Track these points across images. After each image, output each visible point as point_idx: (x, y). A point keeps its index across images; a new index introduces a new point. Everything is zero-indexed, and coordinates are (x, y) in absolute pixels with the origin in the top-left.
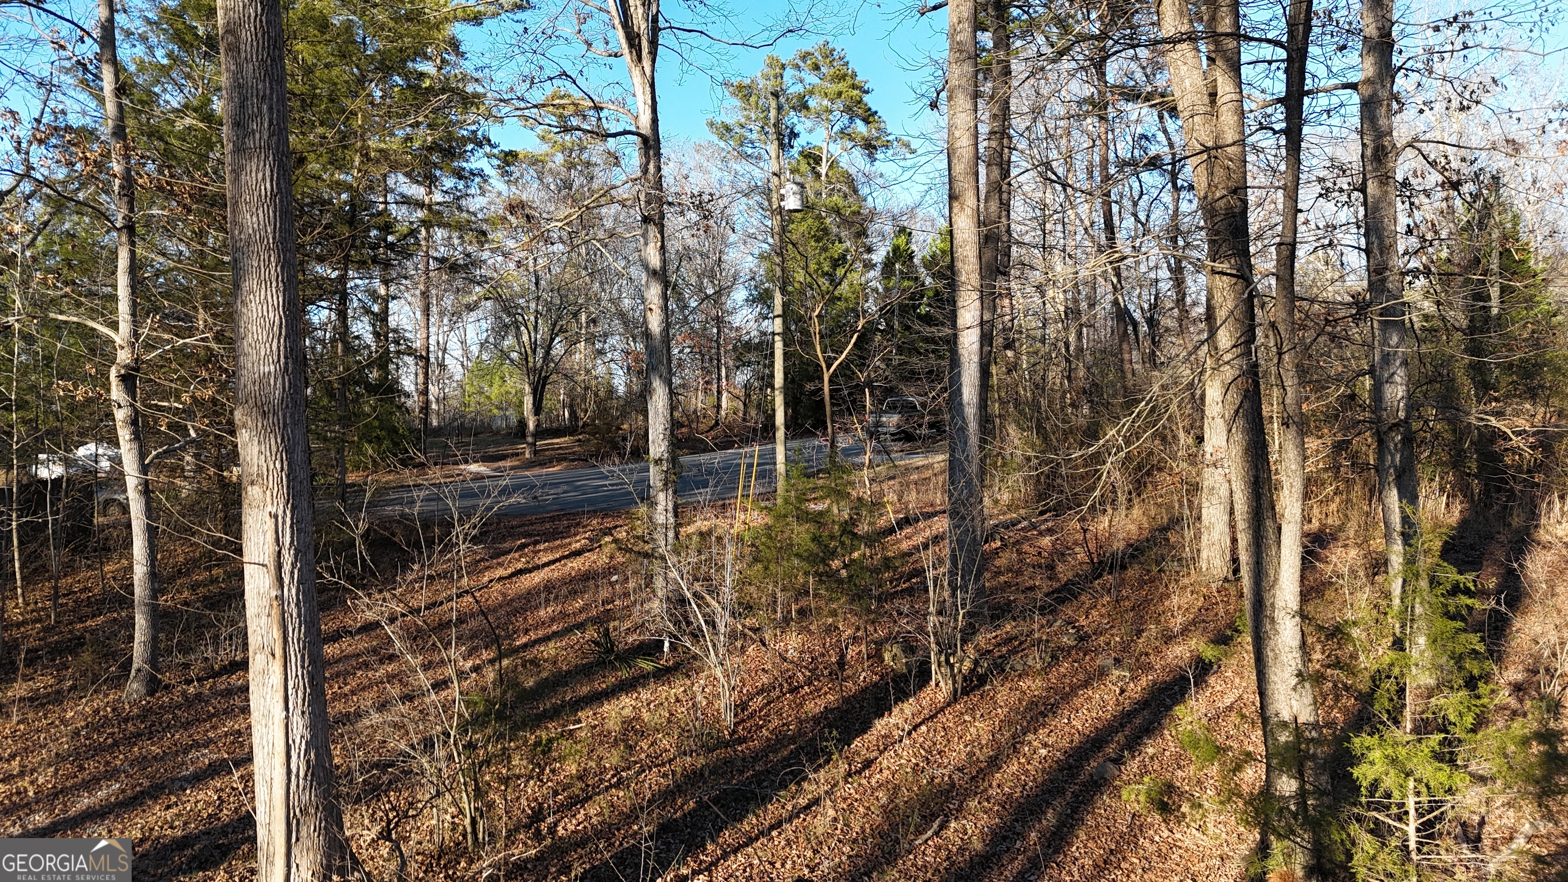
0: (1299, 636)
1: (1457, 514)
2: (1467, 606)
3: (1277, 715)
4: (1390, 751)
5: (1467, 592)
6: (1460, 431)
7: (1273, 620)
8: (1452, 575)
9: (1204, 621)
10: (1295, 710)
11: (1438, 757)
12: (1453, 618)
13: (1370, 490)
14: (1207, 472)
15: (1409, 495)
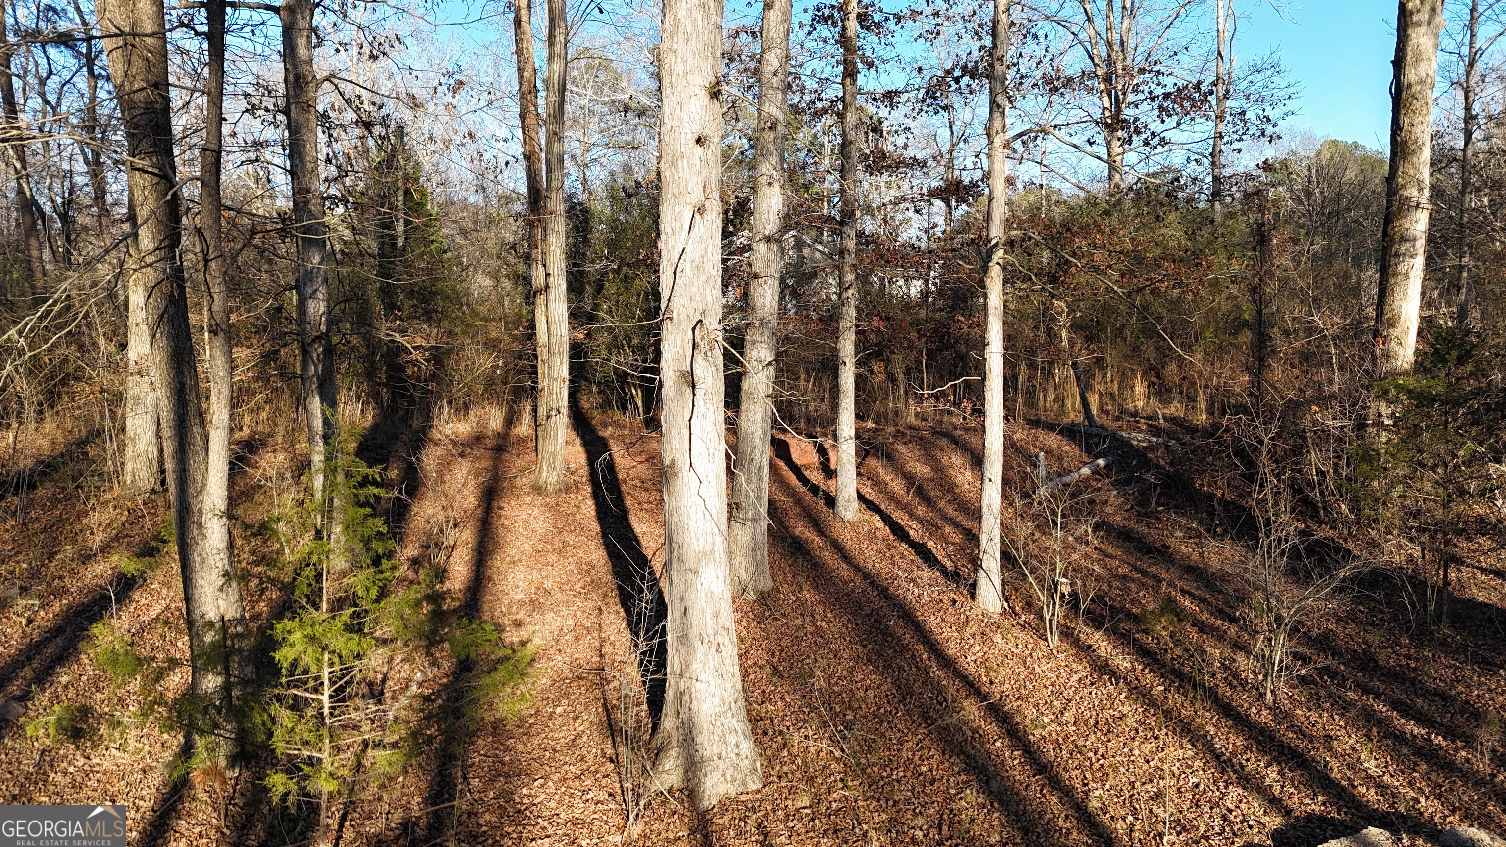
0: (226, 538)
1: (370, 418)
2: (374, 495)
3: (202, 616)
4: (309, 631)
5: (376, 484)
6: (372, 345)
7: (200, 525)
8: (364, 469)
9: (128, 535)
10: (221, 610)
11: (348, 628)
12: (362, 506)
13: (297, 398)
14: (132, 381)
15: (330, 400)
